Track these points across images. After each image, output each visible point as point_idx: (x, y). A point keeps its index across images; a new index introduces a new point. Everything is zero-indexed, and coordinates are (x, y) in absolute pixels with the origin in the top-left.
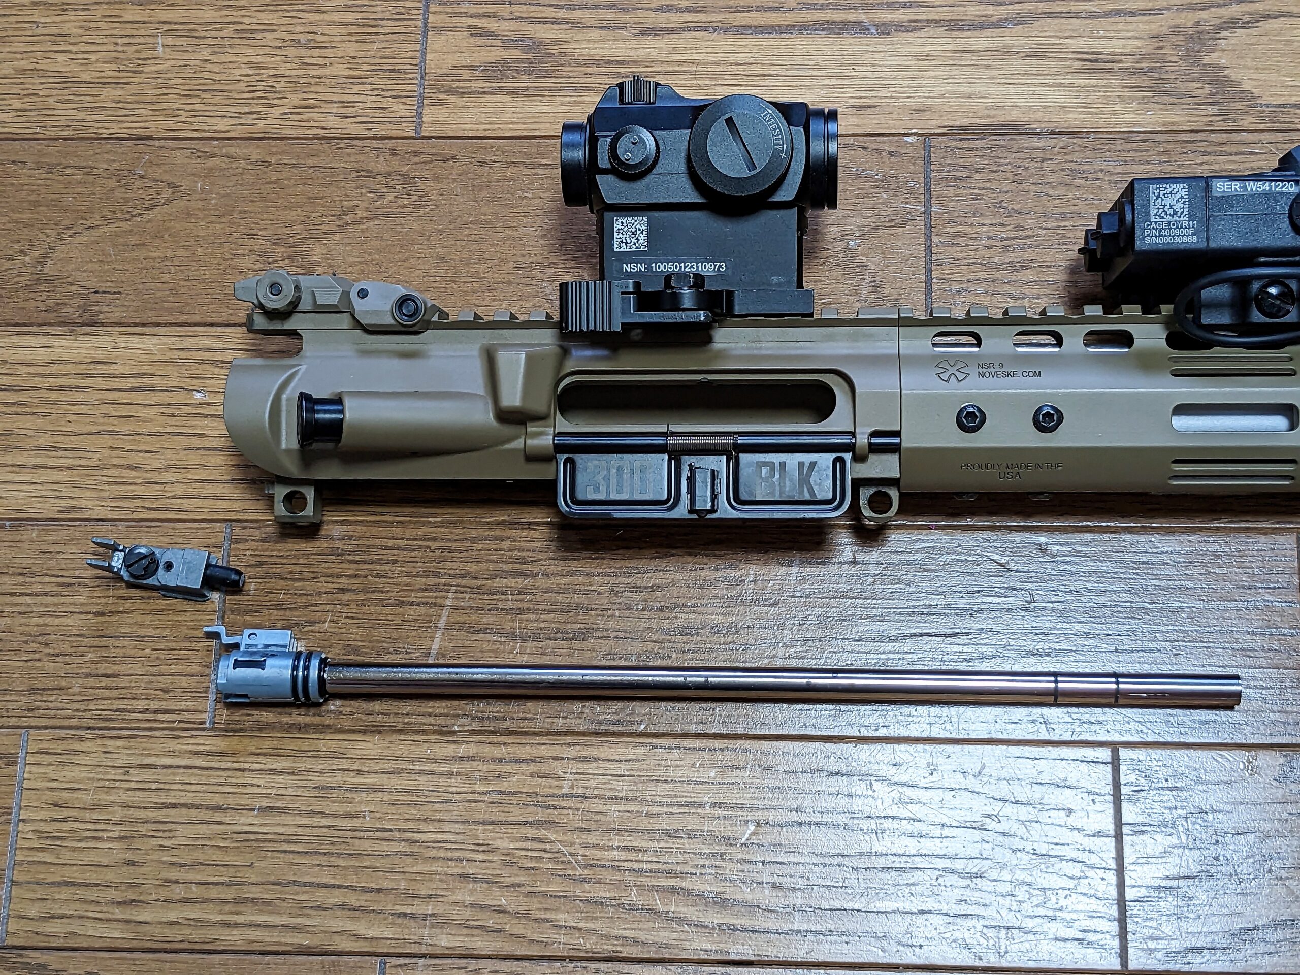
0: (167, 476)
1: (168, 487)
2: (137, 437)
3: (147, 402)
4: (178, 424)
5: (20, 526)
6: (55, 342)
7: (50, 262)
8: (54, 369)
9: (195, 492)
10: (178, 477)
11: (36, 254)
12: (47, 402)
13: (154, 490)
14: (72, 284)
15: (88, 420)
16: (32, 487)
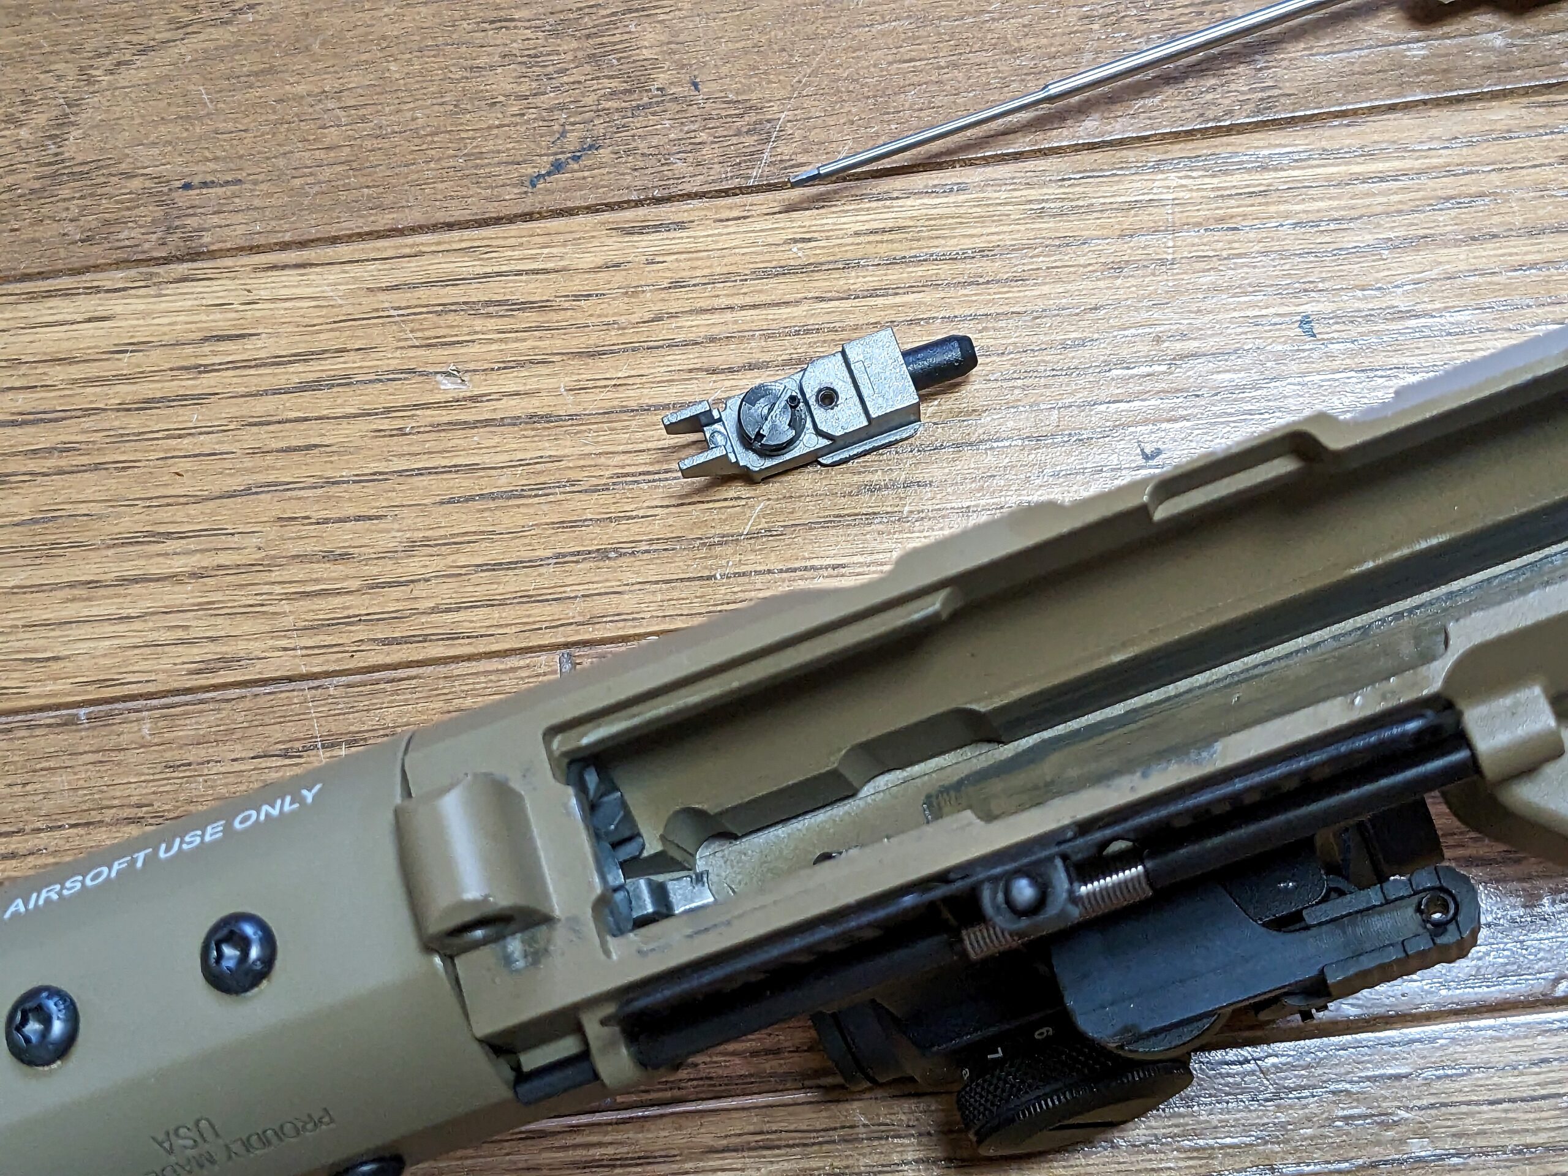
0: (414, 566)
1: (419, 590)
2: (334, 490)
3: (339, 411)
4: (415, 449)
5: (110, 715)
6: (116, 305)
7: (76, 133)
8: (125, 363)
9: (481, 592)
10: (437, 564)
11: (42, 120)
12: (121, 438)
13: (390, 601)
14: (129, 176)
15: (219, 466)
16: (121, 628)
